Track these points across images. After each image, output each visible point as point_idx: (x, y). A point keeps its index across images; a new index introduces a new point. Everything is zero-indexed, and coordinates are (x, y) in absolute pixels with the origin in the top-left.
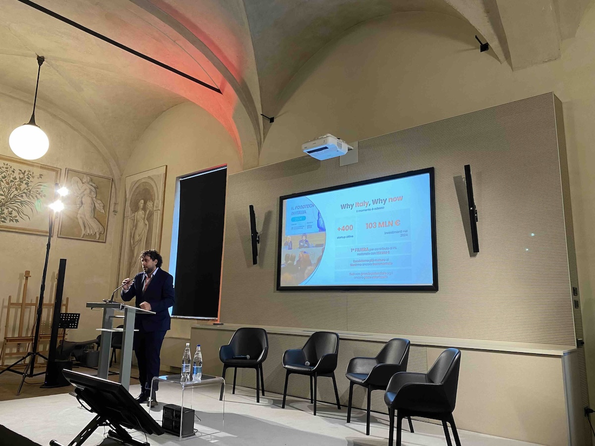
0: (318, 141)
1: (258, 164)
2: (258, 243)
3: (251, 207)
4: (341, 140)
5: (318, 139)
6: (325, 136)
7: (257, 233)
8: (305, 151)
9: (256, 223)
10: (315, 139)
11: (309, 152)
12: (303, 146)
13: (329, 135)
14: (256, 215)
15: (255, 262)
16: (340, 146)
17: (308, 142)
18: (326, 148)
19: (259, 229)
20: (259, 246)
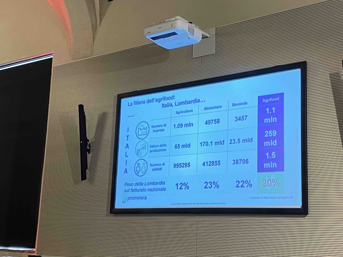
0: (165, 24)
1: (92, 53)
2: (89, 153)
3: (81, 107)
4: (193, 25)
5: (164, 22)
6: (173, 19)
7: (88, 141)
8: (149, 37)
9: (87, 128)
10: (160, 23)
11: (153, 38)
12: (147, 31)
13: (178, 17)
14: (87, 118)
15: (84, 177)
16: (192, 31)
17: (152, 25)
18: (174, 34)
19: (90, 135)
20: (89, 156)
